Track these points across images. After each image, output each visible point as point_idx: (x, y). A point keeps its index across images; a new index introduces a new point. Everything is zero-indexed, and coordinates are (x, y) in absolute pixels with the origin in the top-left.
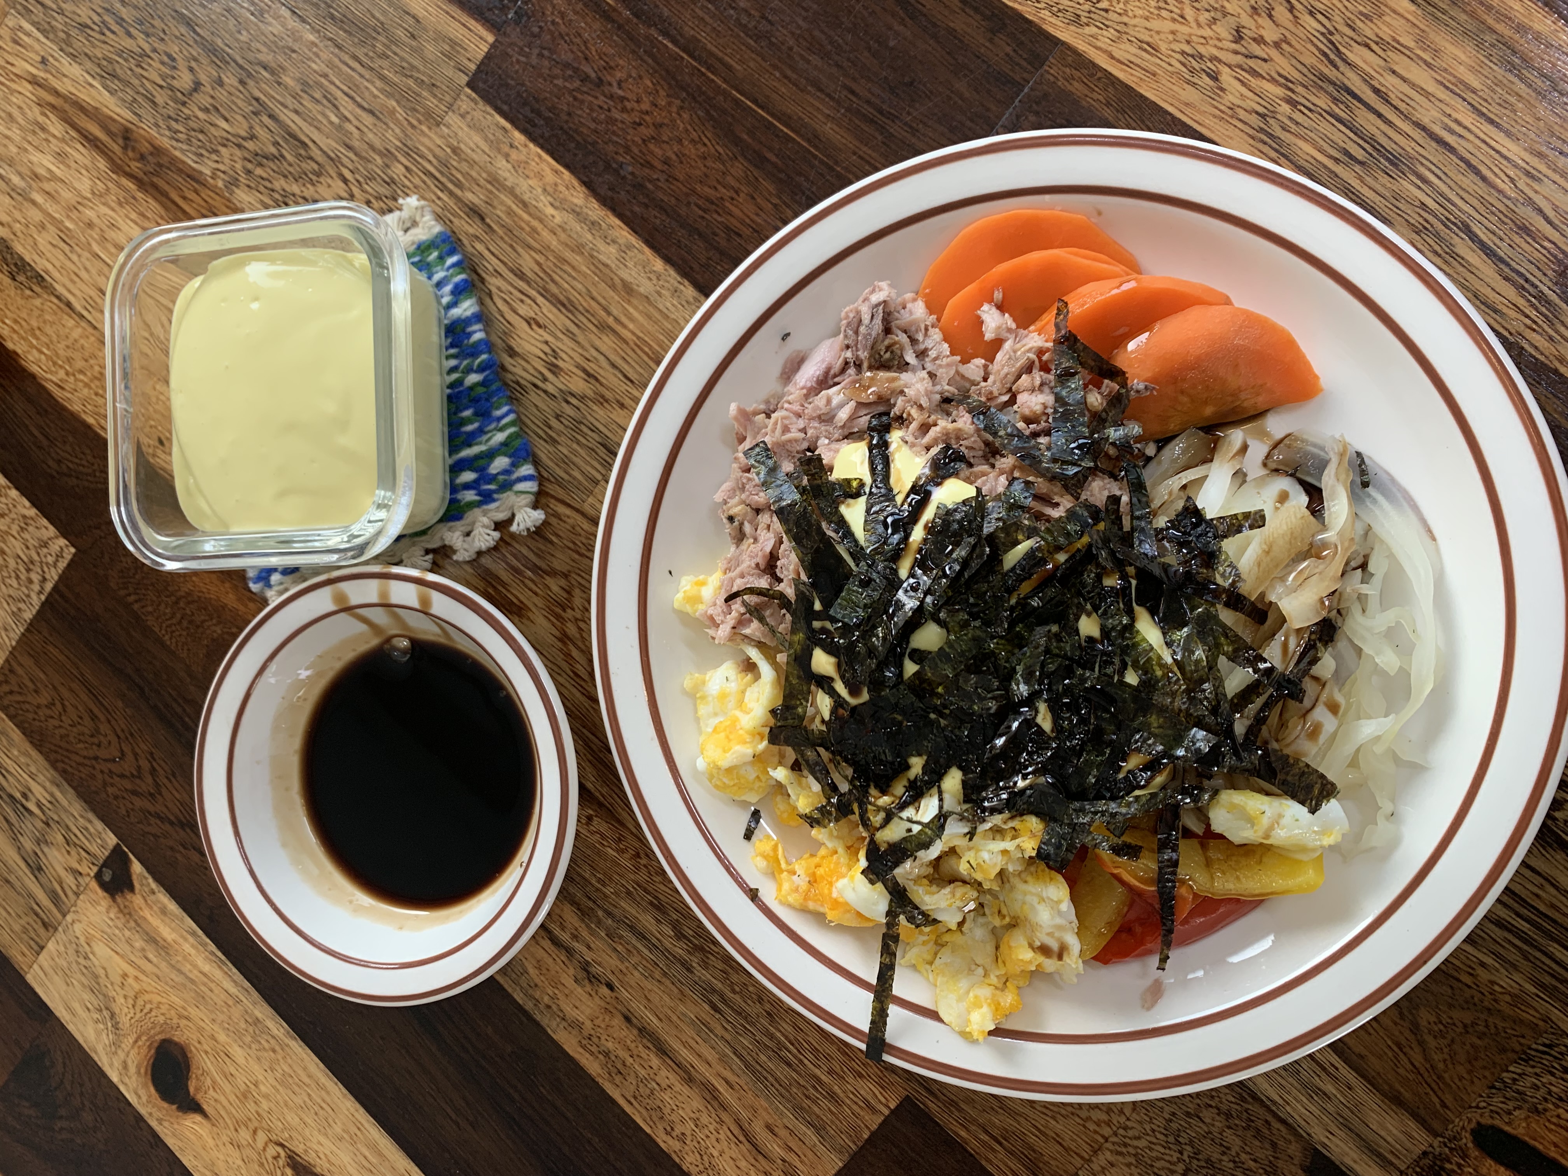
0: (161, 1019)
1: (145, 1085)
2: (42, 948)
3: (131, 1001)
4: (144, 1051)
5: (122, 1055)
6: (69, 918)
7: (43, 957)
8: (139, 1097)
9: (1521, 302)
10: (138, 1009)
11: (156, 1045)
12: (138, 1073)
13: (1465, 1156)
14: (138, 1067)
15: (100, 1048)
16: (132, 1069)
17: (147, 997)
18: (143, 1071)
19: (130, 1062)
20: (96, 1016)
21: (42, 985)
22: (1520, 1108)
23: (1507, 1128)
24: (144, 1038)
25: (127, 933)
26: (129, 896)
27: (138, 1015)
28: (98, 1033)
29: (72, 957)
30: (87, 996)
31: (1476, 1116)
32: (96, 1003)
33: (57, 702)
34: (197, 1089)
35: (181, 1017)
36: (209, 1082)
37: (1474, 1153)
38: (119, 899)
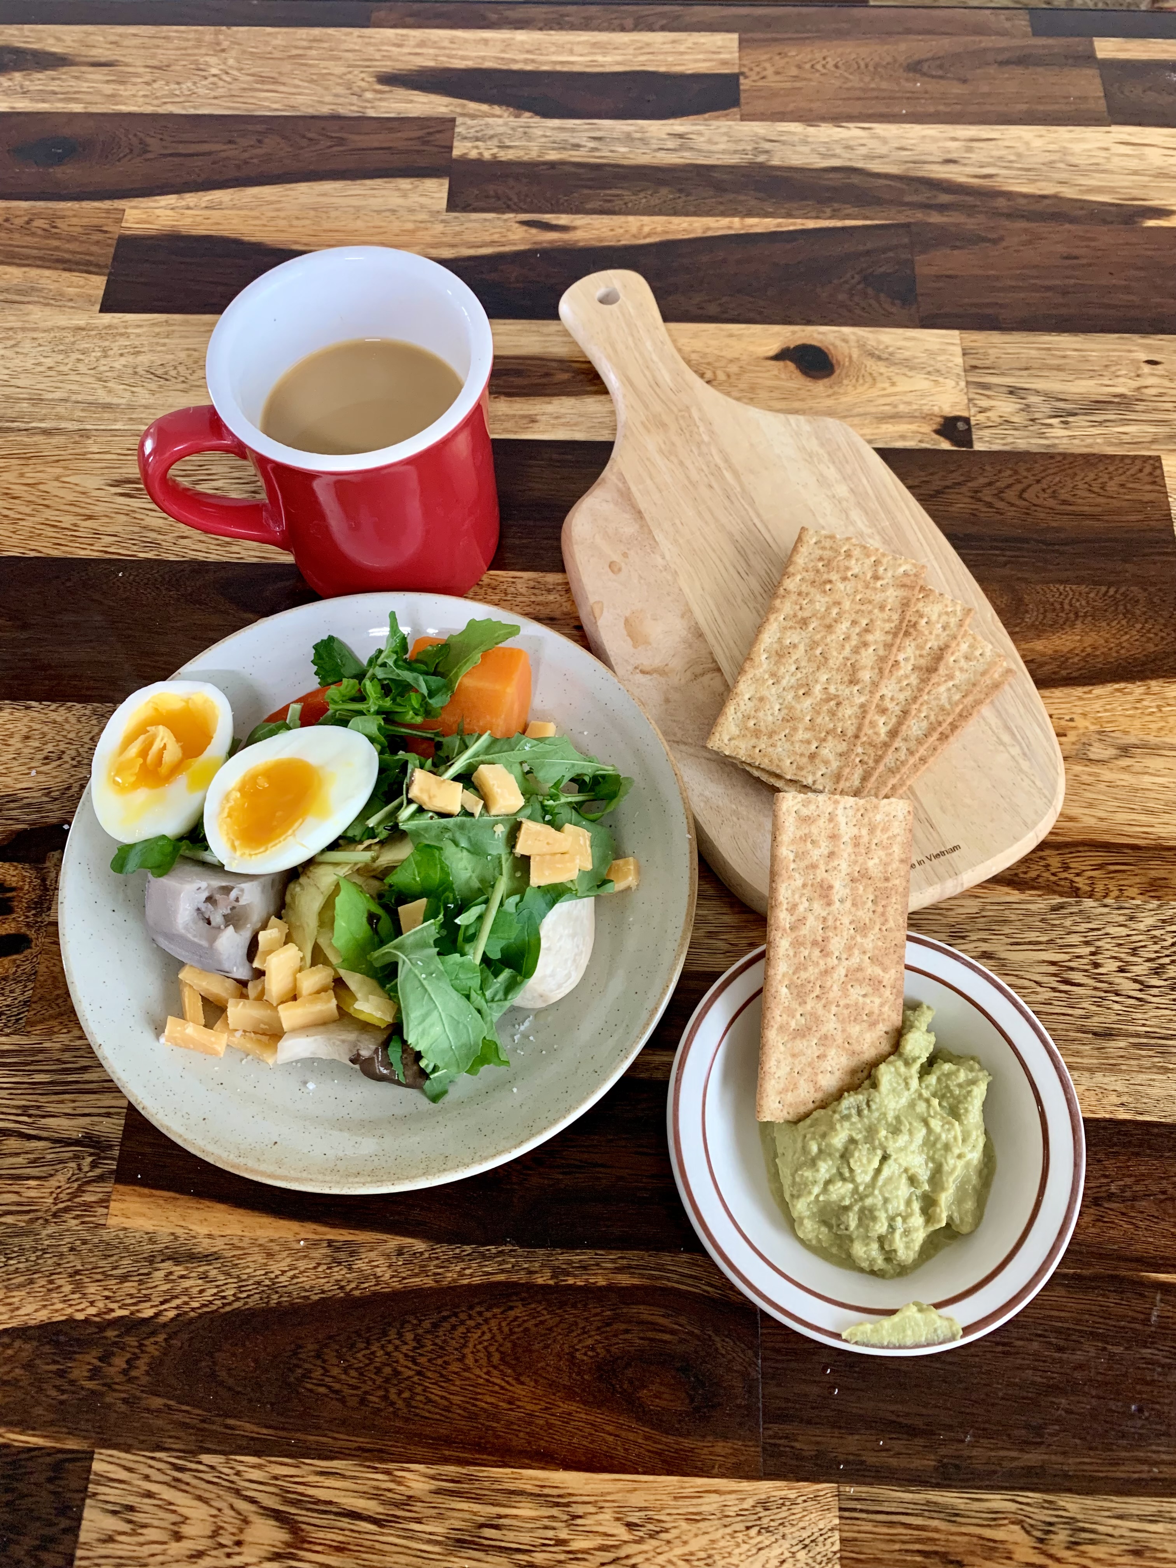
0: (845, 382)
1: (821, 341)
2: (964, 354)
3: (875, 375)
4: (840, 358)
5: (853, 344)
6: (963, 384)
7: (958, 350)
8: (820, 333)
9: (310, 1491)
10: (867, 375)
11: (836, 367)
12: (833, 344)
13: (28, 925)
14: (835, 347)
15: (870, 336)
16: (838, 343)
17: (867, 385)
18: (831, 347)
19: (843, 344)
20: (891, 349)
21: (943, 336)
22: (14, 973)
23: (14, 957)
24: (847, 364)
25: (915, 407)
26: (935, 427)
27: (863, 371)
28: (879, 342)
29: (939, 366)
30: (907, 354)
31: (35, 950)
32: (898, 356)
33: (1101, 491)
34: (786, 367)
35: (834, 394)
36: (783, 376)
37: (24, 930)
38: (939, 420)
